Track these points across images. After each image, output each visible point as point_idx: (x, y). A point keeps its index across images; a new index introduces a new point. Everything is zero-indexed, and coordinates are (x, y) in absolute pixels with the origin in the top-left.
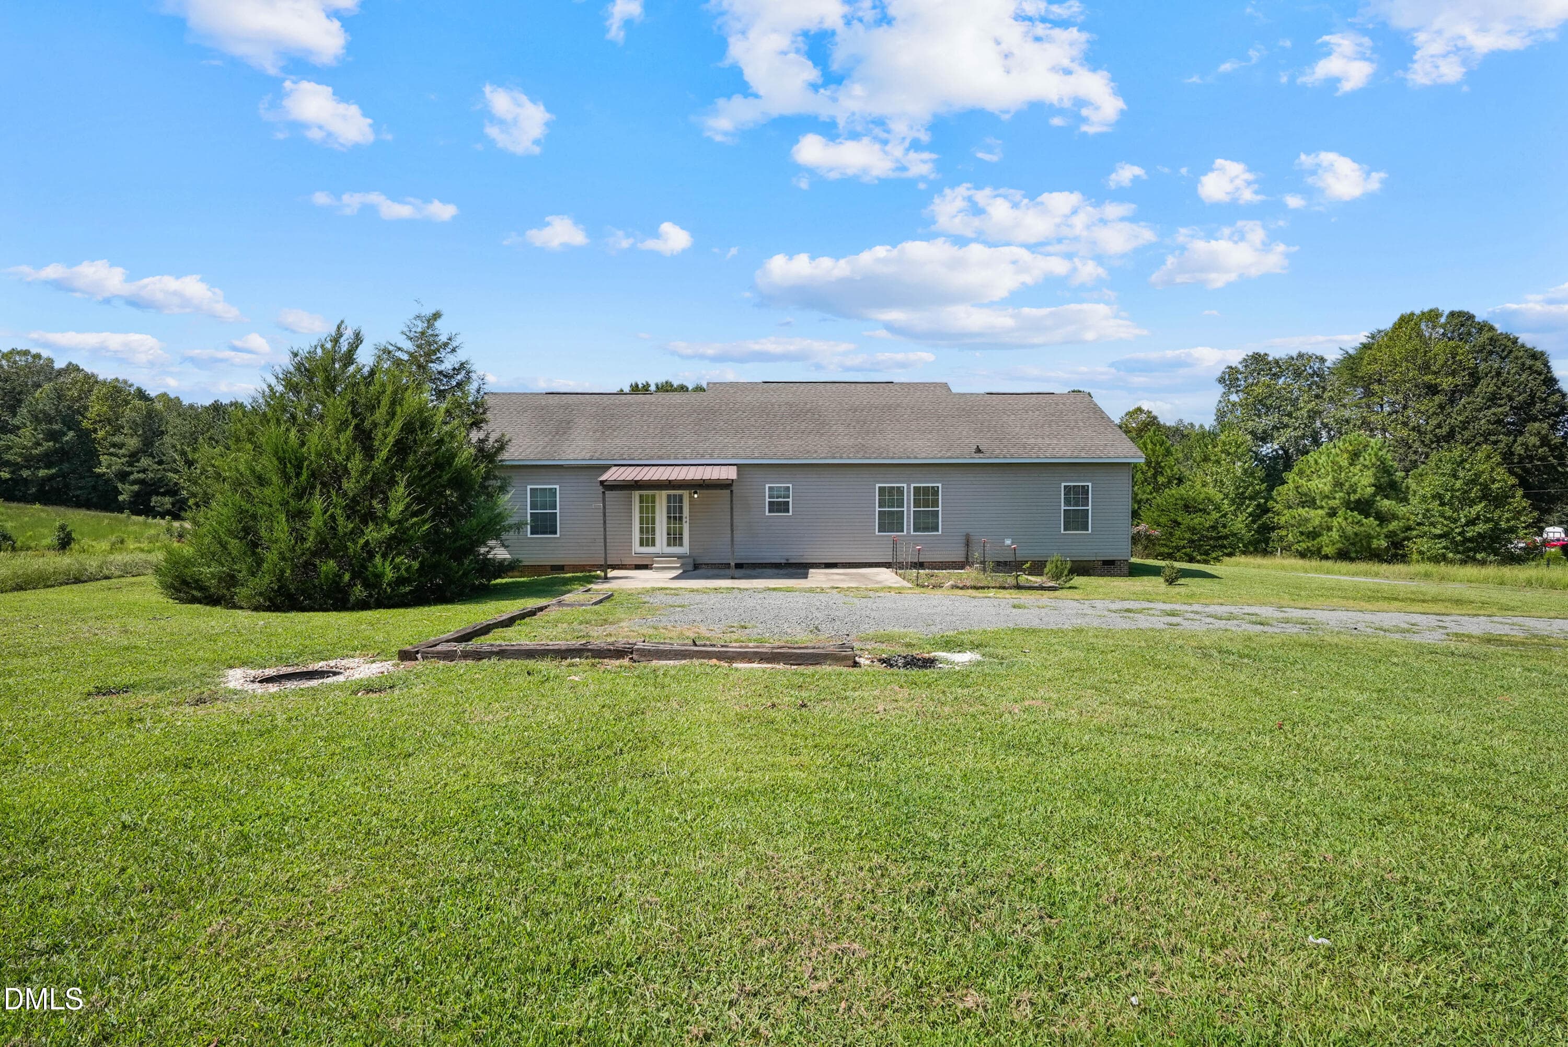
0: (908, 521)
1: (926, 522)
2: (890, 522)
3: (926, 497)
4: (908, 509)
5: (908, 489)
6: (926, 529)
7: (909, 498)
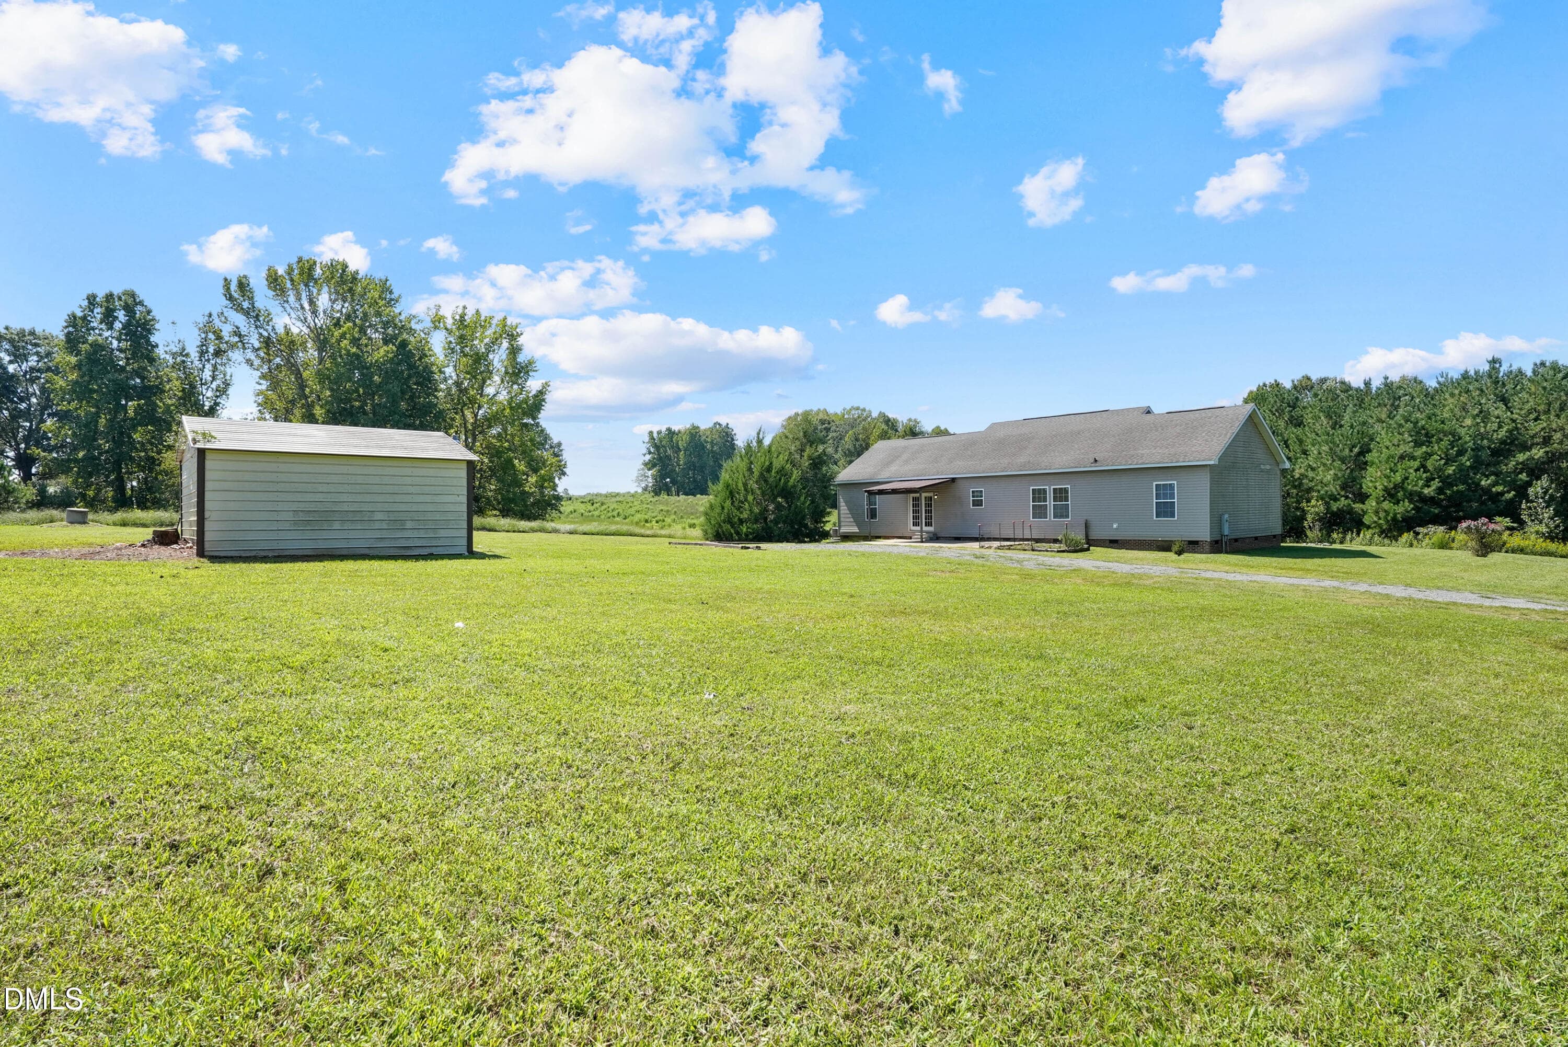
0: (1051, 511)
1: (1061, 512)
2: (1040, 512)
3: (1061, 495)
4: (1050, 503)
5: (1050, 490)
6: (1062, 517)
7: (1050, 496)
